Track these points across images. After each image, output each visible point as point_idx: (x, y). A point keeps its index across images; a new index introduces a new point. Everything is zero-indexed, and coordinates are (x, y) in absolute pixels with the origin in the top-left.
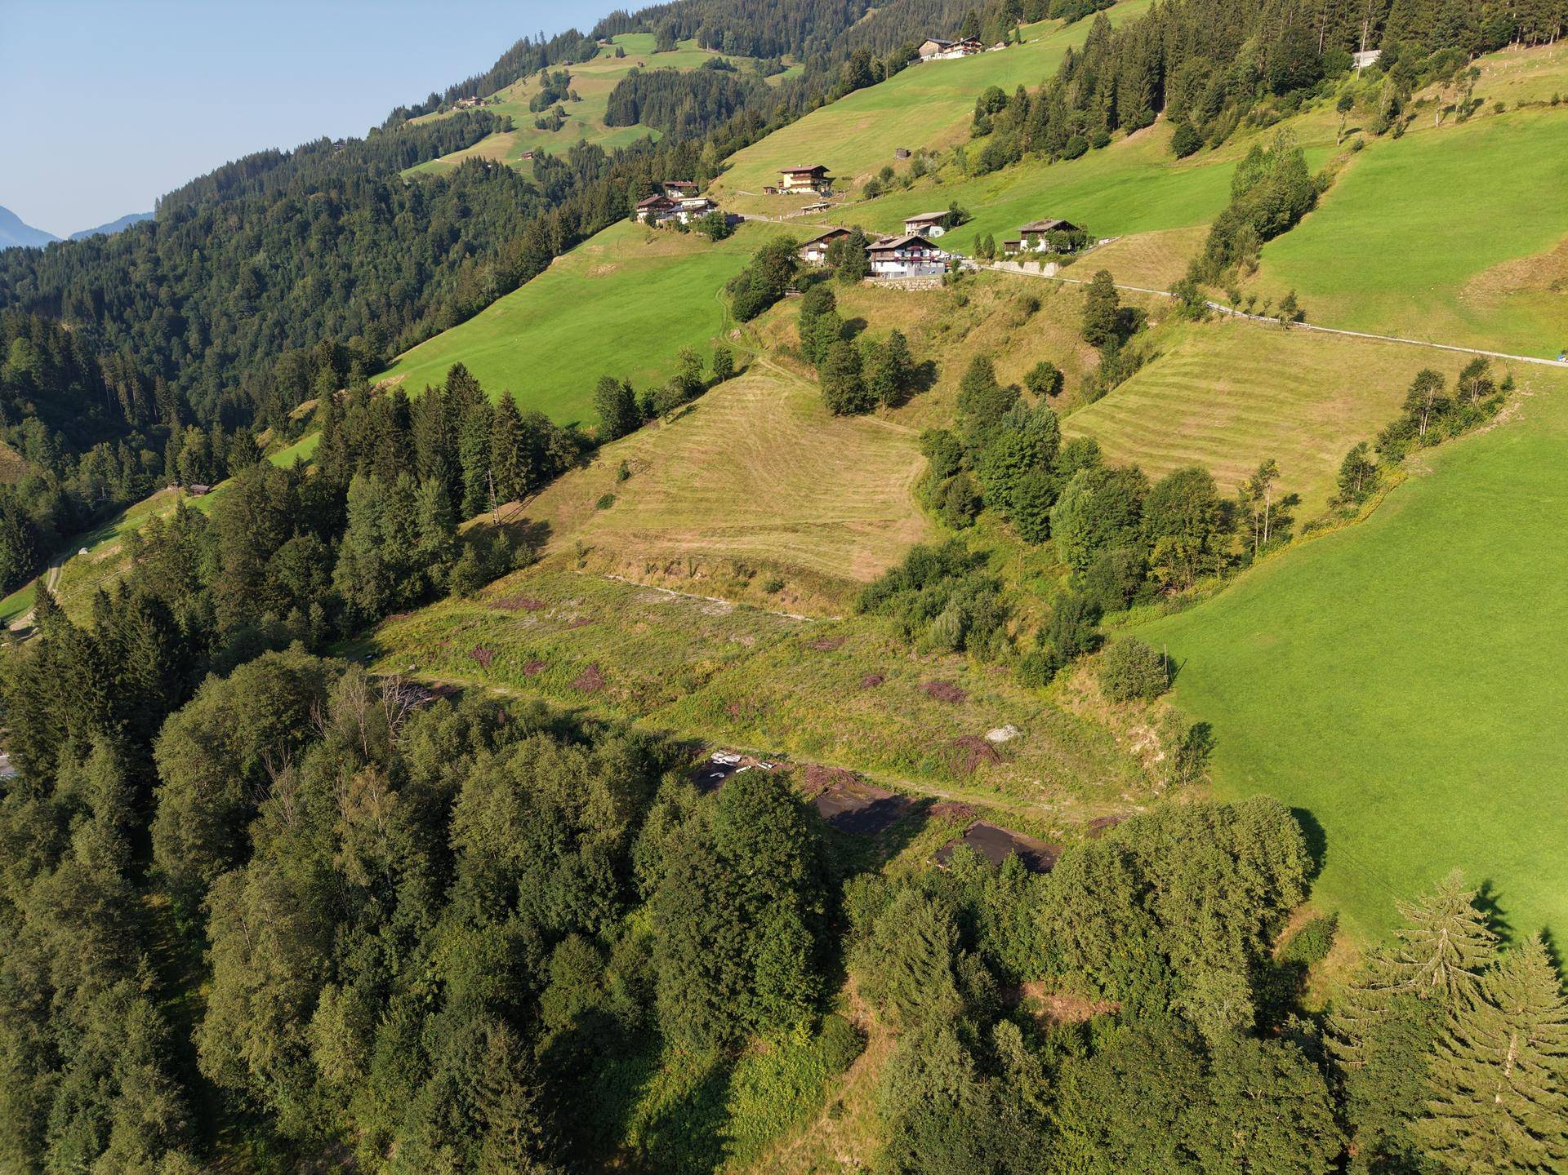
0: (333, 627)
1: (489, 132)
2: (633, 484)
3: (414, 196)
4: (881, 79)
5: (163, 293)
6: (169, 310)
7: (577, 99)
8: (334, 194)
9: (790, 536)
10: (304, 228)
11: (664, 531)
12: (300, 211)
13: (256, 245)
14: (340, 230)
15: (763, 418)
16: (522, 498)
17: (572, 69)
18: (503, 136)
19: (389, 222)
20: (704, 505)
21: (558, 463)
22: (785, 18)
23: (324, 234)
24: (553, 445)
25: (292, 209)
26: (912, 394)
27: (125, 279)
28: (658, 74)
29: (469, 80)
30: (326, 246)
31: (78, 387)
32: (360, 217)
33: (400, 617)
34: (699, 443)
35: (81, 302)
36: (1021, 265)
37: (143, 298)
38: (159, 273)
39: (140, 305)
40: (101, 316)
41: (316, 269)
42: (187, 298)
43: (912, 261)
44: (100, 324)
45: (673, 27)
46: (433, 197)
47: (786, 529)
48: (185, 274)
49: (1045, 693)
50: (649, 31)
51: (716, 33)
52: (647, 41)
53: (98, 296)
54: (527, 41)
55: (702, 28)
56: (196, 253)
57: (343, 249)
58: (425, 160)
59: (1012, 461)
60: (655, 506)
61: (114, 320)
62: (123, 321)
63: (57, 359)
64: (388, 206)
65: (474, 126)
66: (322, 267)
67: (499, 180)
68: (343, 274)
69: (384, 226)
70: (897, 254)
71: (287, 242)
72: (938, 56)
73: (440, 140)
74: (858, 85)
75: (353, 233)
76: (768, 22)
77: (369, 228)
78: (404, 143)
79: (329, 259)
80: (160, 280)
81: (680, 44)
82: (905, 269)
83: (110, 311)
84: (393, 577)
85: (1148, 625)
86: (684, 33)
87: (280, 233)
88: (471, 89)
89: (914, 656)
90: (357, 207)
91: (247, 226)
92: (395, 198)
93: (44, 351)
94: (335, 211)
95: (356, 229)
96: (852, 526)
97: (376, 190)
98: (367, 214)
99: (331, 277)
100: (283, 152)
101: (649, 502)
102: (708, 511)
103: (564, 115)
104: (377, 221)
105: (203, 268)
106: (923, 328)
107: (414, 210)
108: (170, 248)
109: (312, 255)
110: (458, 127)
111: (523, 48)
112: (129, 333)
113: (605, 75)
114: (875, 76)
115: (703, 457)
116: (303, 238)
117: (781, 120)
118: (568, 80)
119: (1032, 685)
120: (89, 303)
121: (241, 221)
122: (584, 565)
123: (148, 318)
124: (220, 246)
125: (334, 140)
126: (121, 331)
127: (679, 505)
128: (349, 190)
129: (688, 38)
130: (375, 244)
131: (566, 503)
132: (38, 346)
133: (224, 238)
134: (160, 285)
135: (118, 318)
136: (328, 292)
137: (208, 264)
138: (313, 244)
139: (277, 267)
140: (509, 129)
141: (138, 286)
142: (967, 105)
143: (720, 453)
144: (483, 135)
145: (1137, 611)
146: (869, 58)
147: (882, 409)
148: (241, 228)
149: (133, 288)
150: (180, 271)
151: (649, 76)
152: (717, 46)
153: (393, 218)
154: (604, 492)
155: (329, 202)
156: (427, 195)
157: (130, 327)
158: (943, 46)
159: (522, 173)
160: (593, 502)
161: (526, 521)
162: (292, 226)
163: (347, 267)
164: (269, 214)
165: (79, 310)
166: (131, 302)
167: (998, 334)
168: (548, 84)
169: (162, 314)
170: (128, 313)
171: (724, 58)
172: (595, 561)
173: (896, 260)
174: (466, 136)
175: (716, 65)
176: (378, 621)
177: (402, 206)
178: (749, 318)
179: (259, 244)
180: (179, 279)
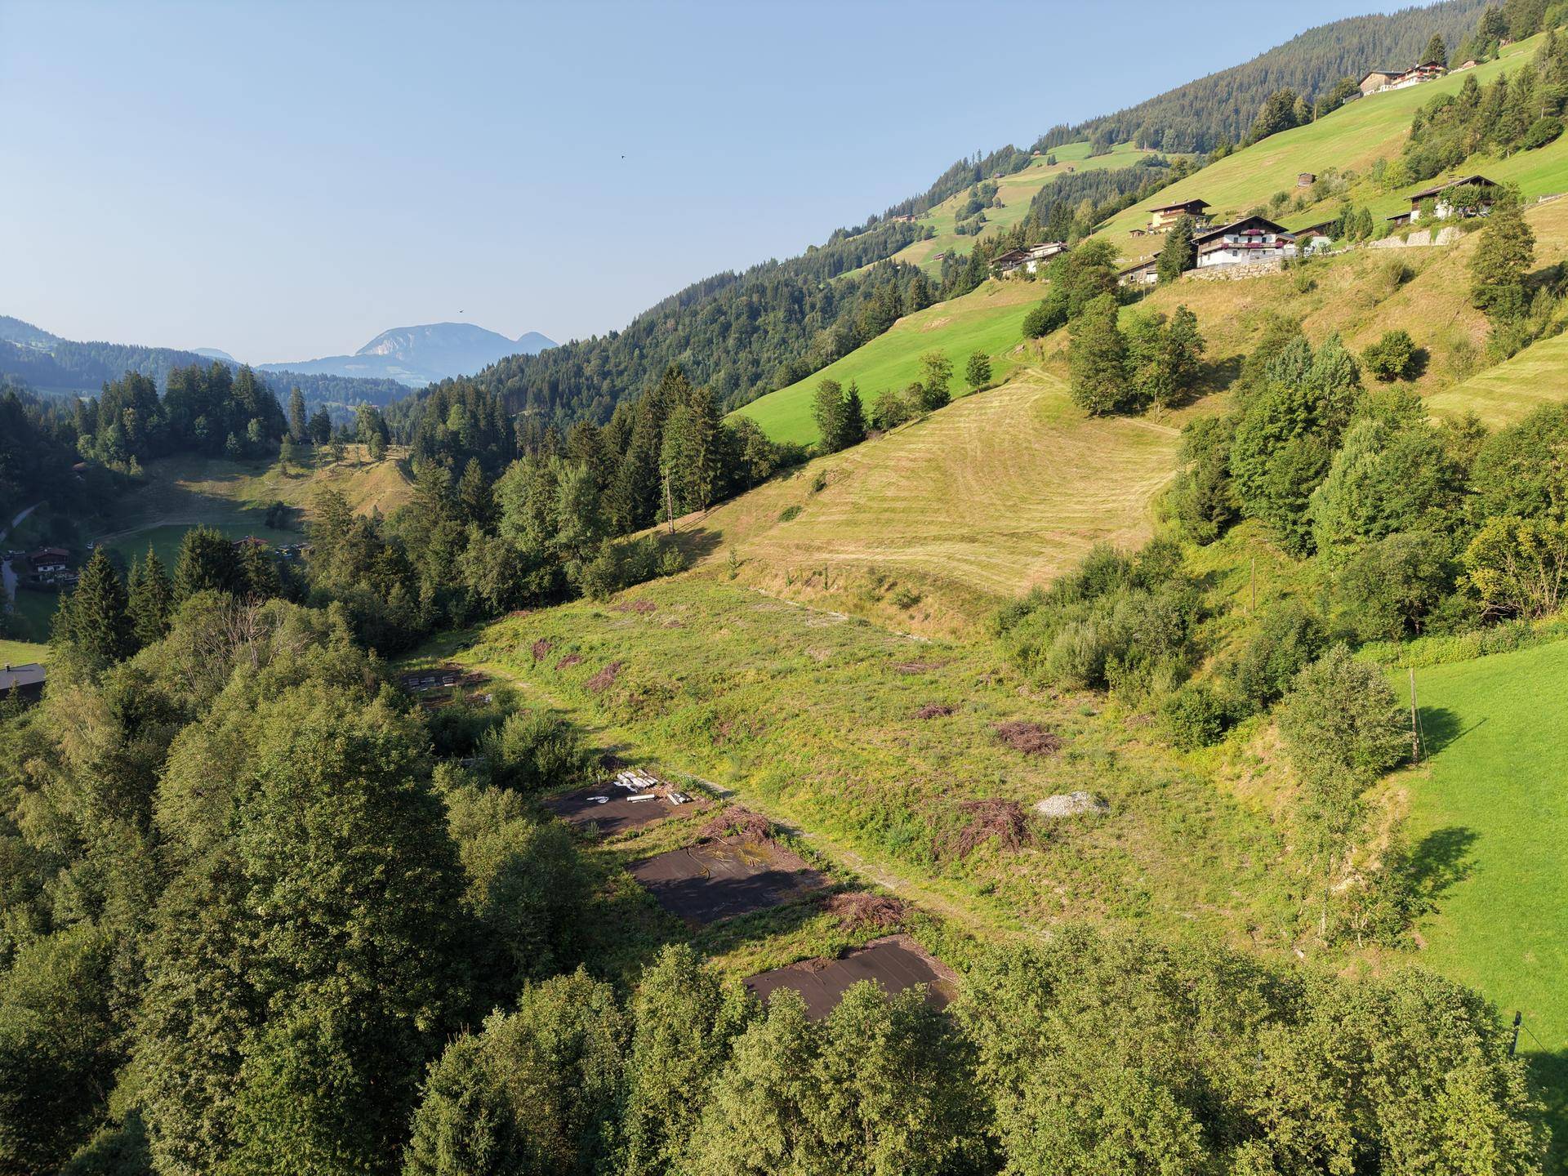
0: (446, 613)
1: (911, 242)
2: (825, 496)
3: (826, 297)
4: (1307, 121)
5: (606, 385)
6: (607, 399)
7: (1001, 206)
8: (755, 298)
9: (964, 546)
10: (726, 327)
11: (829, 543)
12: (725, 314)
13: (685, 343)
14: (756, 329)
15: (999, 424)
16: (708, 507)
17: (1000, 181)
18: (924, 243)
19: (799, 322)
20: (887, 515)
21: (754, 472)
22: (1237, 112)
23: (741, 333)
24: (749, 451)
25: (720, 311)
26: (1205, 393)
27: (579, 372)
28: (1084, 175)
29: (908, 201)
30: (741, 344)
31: (495, 448)
32: (773, 319)
33: (524, 613)
34: (910, 451)
35: (540, 390)
36: (1405, 238)
37: (589, 389)
38: (606, 369)
39: (585, 393)
40: (553, 403)
41: (730, 364)
42: (623, 390)
43: (1248, 248)
44: (552, 409)
45: (1111, 133)
46: (842, 298)
47: (963, 539)
48: (626, 369)
49: (1202, 758)
50: (1086, 140)
51: (1156, 132)
52: (1085, 148)
53: (554, 387)
54: (966, 161)
55: (1141, 130)
56: (637, 352)
57: (755, 346)
58: (849, 270)
59: (1271, 429)
60: (836, 517)
61: (563, 407)
62: (570, 408)
63: (482, 423)
64: (801, 307)
65: (899, 237)
66: (735, 362)
67: (905, 280)
68: (751, 369)
69: (794, 325)
70: (1227, 240)
71: (710, 341)
72: (1384, 88)
73: (865, 251)
74: (1275, 129)
75: (766, 332)
76: (1217, 116)
77: (781, 327)
78: (832, 255)
79: (742, 355)
80: (605, 375)
81: (1116, 147)
82: (1238, 259)
83: (561, 399)
84: (519, 566)
85: (1443, 668)
86: (1122, 136)
87: (705, 333)
88: (909, 209)
89: (1025, 691)
90: (774, 309)
91: (680, 327)
92: (808, 300)
93: (474, 416)
94: (754, 313)
95: (770, 328)
96: (1048, 535)
97: (792, 294)
98: (781, 314)
99: (741, 371)
100: (737, 274)
101: (831, 514)
102: (889, 521)
103: (985, 220)
104: (789, 321)
105: (640, 365)
106: (1241, 319)
107: (823, 310)
108: (618, 348)
109: (728, 352)
110: (882, 238)
111: (962, 167)
112: (572, 418)
113: (1032, 182)
114: (1299, 118)
115: (911, 465)
116: (724, 338)
117: (1177, 174)
118: (995, 191)
119: (1182, 745)
120: (546, 392)
121: (677, 323)
122: (734, 577)
123: (589, 406)
124: (657, 346)
125: (781, 261)
126: (566, 415)
127: (861, 516)
128: (769, 293)
129: (1126, 141)
130: (784, 341)
131: (749, 512)
132: (471, 411)
133: (661, 338)
134: (605, 379)
135: (567, 405)
136: (737, 385)
137: (645, 362)
138: (731, 342)
139: (698, 363)
140: (929, 237)
141: (587, 379)
142: (1405, 124)
143: (929, 460)
144: (906, 244)
145: (1428, 645)
146: (1293, 100)
147: (1156, 409)
148: (676, 330)
149: (582, 380)
150: (622, 367)
151: (1076, 178)
152: (1156, 145)
153: (804, 318)
154: (794, 503)
155: (750, 305)
156: (837, 296)
157: (574, 412)
158: (1392, 76)
159: (930, 273)
160: (778, 514)
161: (702, 530)
162: (716, 327)
163: (756, 363)
164: (699, 317)
165: (538, 398)
166: (579, 393)
167: (1345, 315)
168: (975, 195)
169: (600, 403)
170: (575, 401)
171: (1160, 156)
172: (746, 572)
173: (1225, 248)
174: (889, 246)
175: (1152, 163)
176: (500, 614)
177: (813, 307)
178: (1043, 334)
179: (687, 343)
180: (621, 373)
